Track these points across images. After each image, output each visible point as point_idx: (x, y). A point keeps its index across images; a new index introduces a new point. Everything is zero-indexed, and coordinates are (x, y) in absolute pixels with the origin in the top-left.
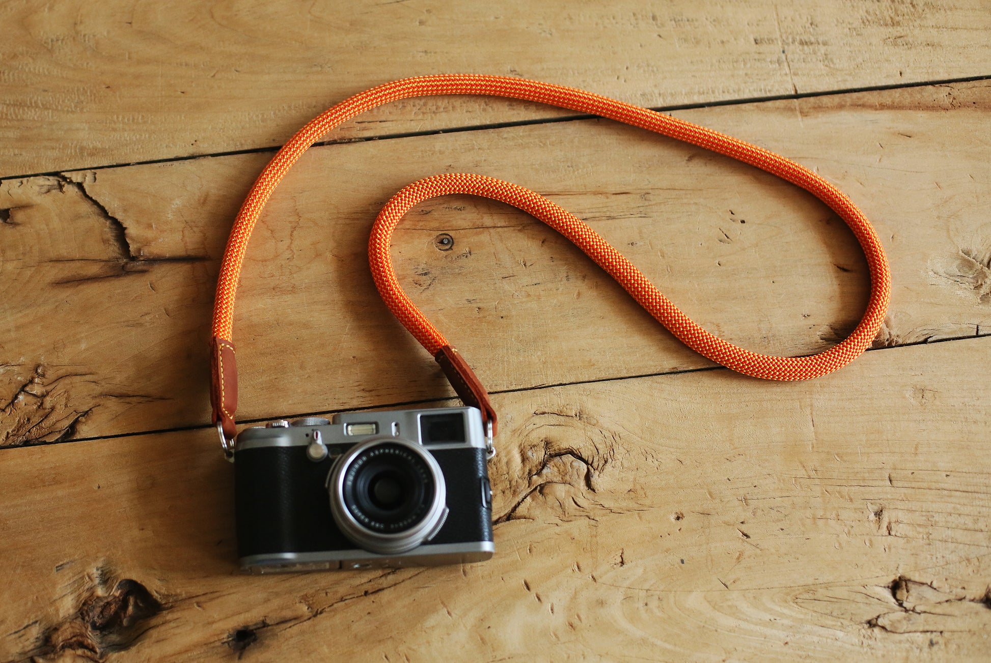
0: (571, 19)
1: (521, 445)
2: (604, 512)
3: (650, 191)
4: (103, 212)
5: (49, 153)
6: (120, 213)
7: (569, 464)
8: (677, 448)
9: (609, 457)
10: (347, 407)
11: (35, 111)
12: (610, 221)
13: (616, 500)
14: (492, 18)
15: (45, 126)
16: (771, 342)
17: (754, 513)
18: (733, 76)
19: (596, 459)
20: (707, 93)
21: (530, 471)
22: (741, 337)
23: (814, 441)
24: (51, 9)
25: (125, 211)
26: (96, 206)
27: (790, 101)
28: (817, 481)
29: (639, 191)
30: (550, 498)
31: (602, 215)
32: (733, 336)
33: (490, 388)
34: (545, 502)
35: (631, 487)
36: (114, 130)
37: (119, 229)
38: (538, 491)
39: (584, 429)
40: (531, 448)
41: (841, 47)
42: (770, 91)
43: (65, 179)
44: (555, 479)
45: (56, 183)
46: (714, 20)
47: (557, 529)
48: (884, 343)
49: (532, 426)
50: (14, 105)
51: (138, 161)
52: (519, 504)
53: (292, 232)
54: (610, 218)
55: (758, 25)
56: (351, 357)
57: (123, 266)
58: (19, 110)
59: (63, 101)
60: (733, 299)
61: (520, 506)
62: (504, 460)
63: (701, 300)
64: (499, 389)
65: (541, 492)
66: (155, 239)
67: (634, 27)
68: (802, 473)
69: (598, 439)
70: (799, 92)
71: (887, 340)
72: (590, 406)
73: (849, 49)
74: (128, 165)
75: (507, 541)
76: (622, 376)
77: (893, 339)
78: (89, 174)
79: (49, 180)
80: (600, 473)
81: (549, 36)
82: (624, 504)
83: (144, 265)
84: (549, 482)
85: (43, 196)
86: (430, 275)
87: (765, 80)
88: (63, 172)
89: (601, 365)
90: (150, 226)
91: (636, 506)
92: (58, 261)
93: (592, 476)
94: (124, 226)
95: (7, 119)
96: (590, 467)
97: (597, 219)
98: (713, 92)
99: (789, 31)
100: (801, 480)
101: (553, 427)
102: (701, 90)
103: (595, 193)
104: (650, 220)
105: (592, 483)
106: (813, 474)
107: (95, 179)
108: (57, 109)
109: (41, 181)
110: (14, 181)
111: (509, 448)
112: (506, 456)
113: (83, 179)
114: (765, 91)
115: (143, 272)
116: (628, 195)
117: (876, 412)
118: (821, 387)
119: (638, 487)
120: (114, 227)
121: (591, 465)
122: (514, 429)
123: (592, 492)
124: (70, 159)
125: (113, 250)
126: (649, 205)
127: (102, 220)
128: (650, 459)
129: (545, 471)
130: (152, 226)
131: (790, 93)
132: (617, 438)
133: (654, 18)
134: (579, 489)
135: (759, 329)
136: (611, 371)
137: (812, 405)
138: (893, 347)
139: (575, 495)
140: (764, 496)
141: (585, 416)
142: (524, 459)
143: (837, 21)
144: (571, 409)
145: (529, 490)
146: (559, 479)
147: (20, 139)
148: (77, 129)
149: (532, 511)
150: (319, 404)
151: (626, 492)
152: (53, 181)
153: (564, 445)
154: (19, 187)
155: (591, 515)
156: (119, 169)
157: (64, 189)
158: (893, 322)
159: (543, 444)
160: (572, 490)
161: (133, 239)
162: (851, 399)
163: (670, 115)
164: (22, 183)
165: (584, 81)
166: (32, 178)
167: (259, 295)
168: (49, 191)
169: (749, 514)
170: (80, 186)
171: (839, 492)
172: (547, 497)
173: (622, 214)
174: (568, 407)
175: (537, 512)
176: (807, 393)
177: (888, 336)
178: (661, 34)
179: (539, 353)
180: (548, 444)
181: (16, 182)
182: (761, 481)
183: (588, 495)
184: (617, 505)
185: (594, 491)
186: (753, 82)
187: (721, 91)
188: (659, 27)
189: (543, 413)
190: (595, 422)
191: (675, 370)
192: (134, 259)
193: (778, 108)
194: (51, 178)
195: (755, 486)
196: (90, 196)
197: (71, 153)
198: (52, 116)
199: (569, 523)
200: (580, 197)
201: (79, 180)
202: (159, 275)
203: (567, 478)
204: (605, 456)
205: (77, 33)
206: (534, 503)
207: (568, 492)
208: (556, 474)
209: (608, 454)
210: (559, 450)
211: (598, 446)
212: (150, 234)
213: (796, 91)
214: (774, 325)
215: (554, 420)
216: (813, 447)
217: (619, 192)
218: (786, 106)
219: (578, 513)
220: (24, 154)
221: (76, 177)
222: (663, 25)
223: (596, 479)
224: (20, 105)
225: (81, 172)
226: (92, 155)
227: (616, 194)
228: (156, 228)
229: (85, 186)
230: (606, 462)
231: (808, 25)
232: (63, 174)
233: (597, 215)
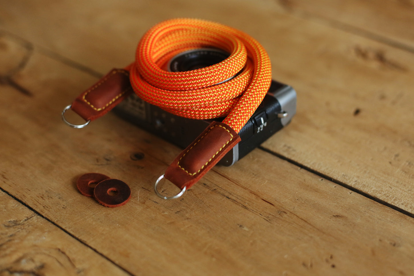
1: (28, 254)
3: (289, 213)
12: (243, 208)
21: (11, 268)
31: (242, 203)
62: (7, 252)
64: (60, 225)
67: (379, 151)
86: (109, 162)
89: (132, 260)
97: (236, 202)
102: (388, 195)
103: (252, 193)
104: (269, 224)
111: (20, 250)
112: (11, 251)
116: (271, 206)
126: (278, 218)
133: (397, 156)
141: (83, 274)
142: (18, 261)
144: (81, 264)
159: (40, 264)
174: (81, 262)
178: (392, 162)
179: (107, 228)
180: (43, 267)
188: (395, 159)
189: (63, 253)
200: (240, 188)
215: (64, 260)
222: (399, 160)
227: (264, 200)
233: (238, 201)
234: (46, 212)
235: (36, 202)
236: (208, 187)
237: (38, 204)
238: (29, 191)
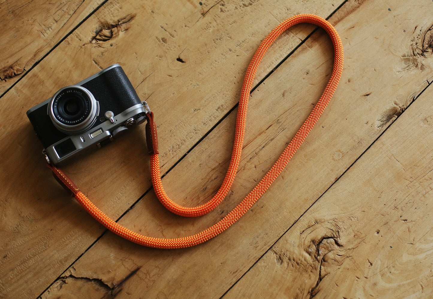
0: (201, 73)
1: (304, 249)
2: (351, 251)
3: (278, 118)
4: (87, 279)
5: (50, 272)
6: (95, 275)
7: (327, 243)
8: (359, 207)
9: (338, 229)
10: (233, 284)
11: (31, 260)
12: (273, 141)
13: (352, 243)
14: (172, 95)
15: (40, 263)
16: (362, 142)
17: (402, 210)
18: (275, 51)
19: (334, 234)
20: (271, 65)
21: (315, 256)
22: (350, 149)
23: (403, 167)
24: (6, 215)
25: (95, 273)
26: (83, 279)
27: (302, 45)
28: (415, 181)
29: (274, 122)
30: (329, 261)
31: (268, 141)
32: (347, 151)
33: (278, 237)
34: (329, 263)
35: (353, 234)
36: (67, 245)
37: (99, 281)
38: (323, 261)
39: (322, 226)
40: (309, 248)
41: (305, 11)
42: (292, 47)
43: (63, 278)
44: (326, 253)
45: (61, 281)
46: (252, 35)
47: (340, 270)
48: (400, 112)
49: (303, 240)
50: (22, 264)
51: (85, 250)
52: (320, 271)
53: (163, 234)
54: (272, 140)
55: (269, 25)
56: (220, 264)
57: (111, 294)
58: (25, 264)
59: (39, 248)
60: (337, 137)
61: (321, 272)
62: (303, 259)
63: (327, 146)
64: (281, 235)
65: (324, 261)
66: (115, 275)
67: (226, 59)
68: (407, 182)
69: (329, 226)
70: (303, 40)
71: (401, 110)
72: (318, 216)
73: (308, 10)
74: (83, 254)
75: (326, 288)
76: (320, 196)
77: (402, 108)
78: (71, 269)
79: (58, 282)
80: (339, 238)
81: (198, 86)
82: (356, 242)
83: (119, 288)
84: (325, 255)
85: (60, 290)
86: (225, 211)
87: (287, 44)
88: (61, 275)
89: (310, 198)
90: (109, 272)
91: (360, 240)
93: (338, 241)
94: (100, 279)
95: (24, 271)
96: (335, 238)
97: (268, 144)
98: (273, 63)
99: (282, 18)
100: (409, 185)
101: (310, 234)
102: (268, 65)
103: (260, 134)
104: (286, 129)
105: (340, 244)
106: (411, 180)
107: (75, 269)
108: (39, 253)
109: (55, 285)
110: (45, 293)
111: (301, 254)
112: (303, 258)
113: (71, 273)
114: (291, 49)
115: (120, 291)
116: (272, 126)
117: (416, 140)
118: (391, 145)
119: (356, 232)
120: (96, 282)
121: (334, 237)
122: (297, 245)
123: (342, 247)
124: (59, 269)
125: (103, 291)
126: (282, 124)
127: (90, 283)
128: (352, 219)
129: (320, 252)
130: (110, 271)
131: (300, 43)
132: (336, 220)
133: (230, 50)
134: (337, 250)
135: (354, 141)
136: (315, 197)
137: (392, 155)
138: (404, 111)
139: (337, 253)
140: (401, 201)
141: (318, 221)
142: (310, 254)
143: (296, 1)
144: (312, 222)
145: (320, 264)
146: (327, 251)
147: (35, 275)
148: (53, 255)
149: (327, 271)
150: (223, 290)
151: (353, 237)
152: (59, 282)
153: (319, 237)
154: (49, 294)
155: (348, 255)
156: (80, 258)
157: (66, 282)
158: (398, 102)
159: (312, 243)
160: (334, 251)
161: (107, 282)
162: (404, 142)
163: (264, 84)
164: (49, 291)
165: (223, 94)
166: (51, 287)
167: (169, 267)
168: (61, 287)
169: (401, 212)
170: (71, 276)
171: (425, 179)
172: (328, 262)
173: (275, 135)
174: (310, 222)
175: (329, 270)
176: (388, 151)
177: (400, 108)
178: (237, 55)
179: (285, 210)
180: (313, 241)
181: (46, 293)
182: (396, 196)
183: (341, 249)
184: (354, 245)
185: (342, 246)
186: (284, 48)
187: (275, 61)
188: (235, 52)
189: (303, 231)
190: (324, 220)
191: (337, 179)
192: (113, 289)
193: (300, 52)
194: (58, 281)
195: (395, 200)
196: (78, 277)
197: (58, 266)
198: (39, 257)
199: (343, 264)
200: (255, 140)
201: (69, 274)
202: (127, 287)
203: (330, 249)
204: (337, 230)
205: (23, 218)
206: (325, 267)
207: (334, 254)
208: (325, 250)
209: (337, 229)
210: (319, 240)
211: (331, 228)
212: (112, 275)
213: (301, 40)
214: (358, 135)
215: (309, 231)
216: (404, 170)
217: (268, 127)
218: (302, 49)
219: (343, 259)
220: (41, 280)
221: (67, 274)
222: (236, 51)
223: (340, 241)
224: (24, 262)
225: (67, 271)
226: (66, 261)
227: (267, 129)
228: (112, 270)
229: (73, 274)
230: (338, 232)
231: (287, 11)
232: (61, 276)
233: (266, 142)
234: (270, 243)
235: (261, 250)
236: (254, 157)
237: (263, 249)
238: (250, 255)
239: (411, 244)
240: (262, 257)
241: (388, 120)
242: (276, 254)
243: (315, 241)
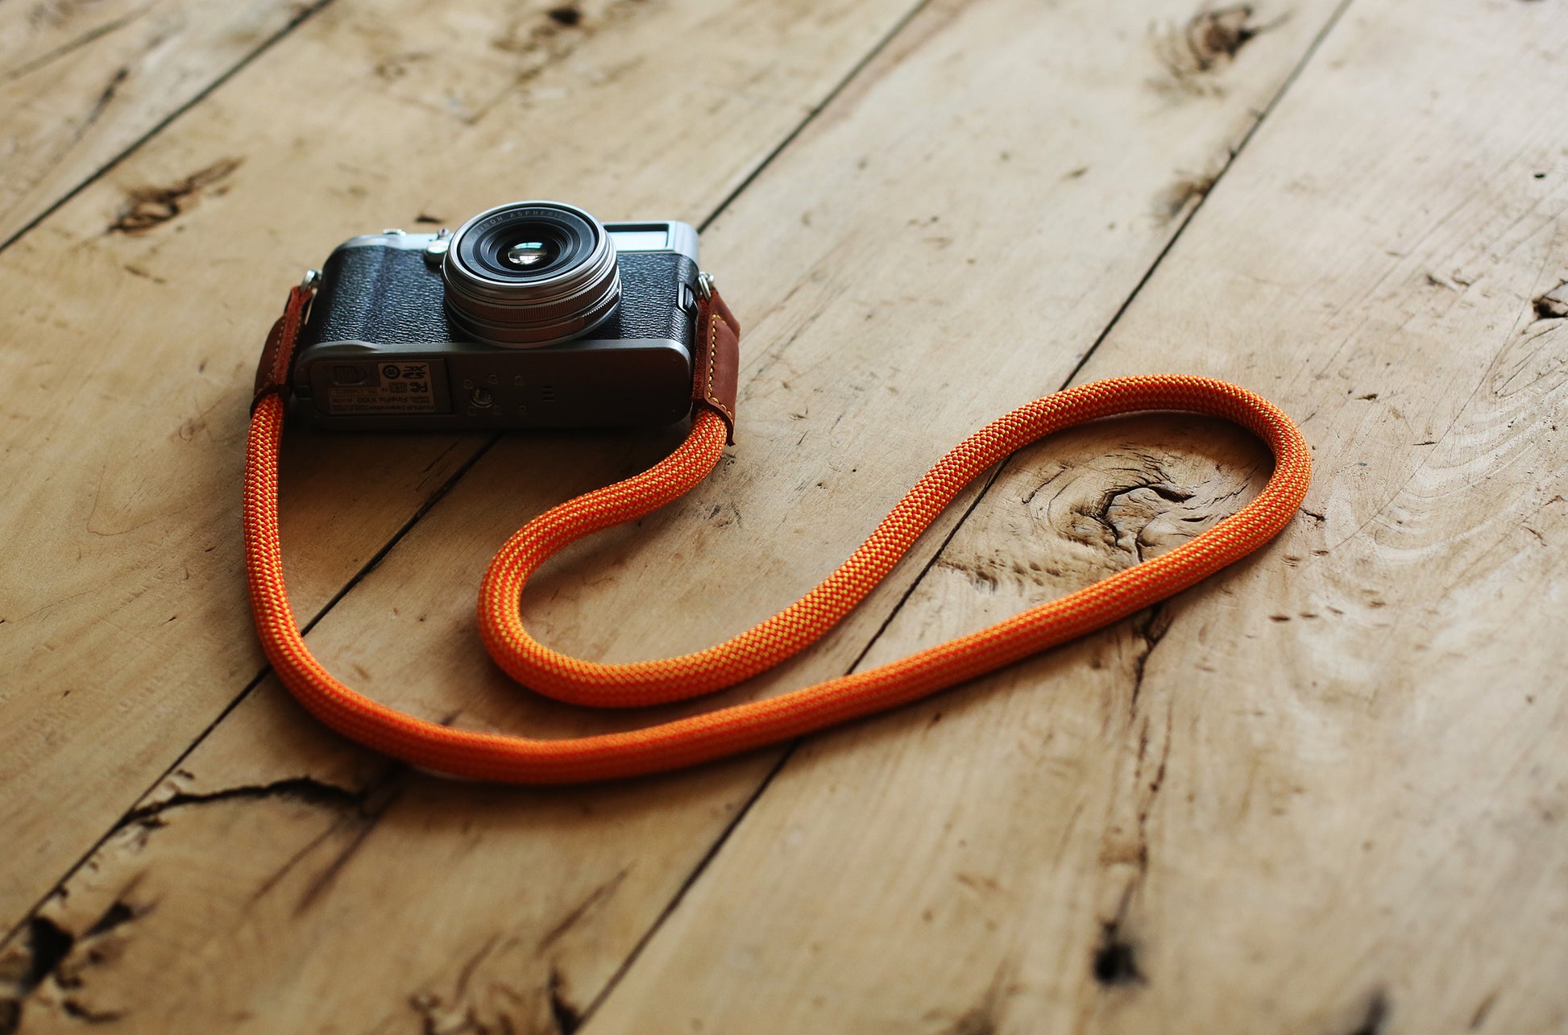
4: (251, 791)
5: (86, 809)
7: (1130, 501)
17: (1345, 377)
19: (1146, 477)
26: (234, 796)
32: (1081, 292)
35: (1213, 463)
36: (138, 718)
37: (299, 787)
38: (1142, 547)
40: (1074, 527)
43: (147, 811)
44: (1140, 524)
45: (140, 826)
48: (1205, 186)
49: (1041, 514)
57: (362, 814)
60: (1031, 271)
65: (1146, 544)
69: (1115, 463)
71: (1202, 183)
78: (173, 778)
79: (125, 834)
80: (1169, 482)
82: (1233, 479)
83: (387, 788)
84: (1140, 531)
85: (143, 853)
86: (724, 506)
88: (135, 806)
92: (267, 886)
93: (1169, 490)
94: (302, 776)
101: (1061, 496)
105: (1178, 493)
107: (190, 776)
109: (117, 841)
110: (81, 873)
111: (1054, 548)
112: (1063, 555)
113: (175, 789)
115: (397, 794)
120: (289, 791)
121: (1150, 483)
122: (1029, 530)
123: (1190, 499)
124: (122, 790)
127: (261, 801)
129: (1120, 529)
132: (1131, 446)
134: (1174, 509)
135: (1093, 268)
138: (1217, 181)
139: (1179, 516)
140: (1328, 359)
141: (1071, 460)
142: (1084, 541)
144: (1050, 467)
145: (1135, 554)
146: (1143, 521)
148: (88, 759)
152: (133, 831)
153: (1097, 496)
154: (96, 871)
156: (208, 740)
157: (163, 822)
160: (1170, 515)
161: (334, 780)
164: (93, 865)
166: (101, 849)
168: (143, 843)
169: (1343, 381)
170: (180, 799)
172: (1158, 543)
173: (819, 306)
174: (1043, 469)
177: (1200, 180)
183: (1190, 505)
185: (1189, 496)
190: (1088, 455)
194: (125, 829)
195: (1307, 361)
196: (209, 794)
197: (116, 784)
198: (33, 777)
201: (171, 795)
203: (1150, 512)
204: (1148, 466)
207: (1169, 520)
208: (1133, 519)
209: (1148, 462)
210: (1099, 503)
211: (1127, 466)
214: (1098, 255)
215: (1050, 490)
221: (163, 794)
223: (1174, 489)
225: (161, 786)
226: (148, 761)
227: (787, 299)
229: (186, 792)
230: (1157, 469)
232: (137, 809)
233: (797, 327)
239: (1427, 443)
240: (913, 587)
241: (1177, 207)
242: (963, 568)
243: (1088, 508)
